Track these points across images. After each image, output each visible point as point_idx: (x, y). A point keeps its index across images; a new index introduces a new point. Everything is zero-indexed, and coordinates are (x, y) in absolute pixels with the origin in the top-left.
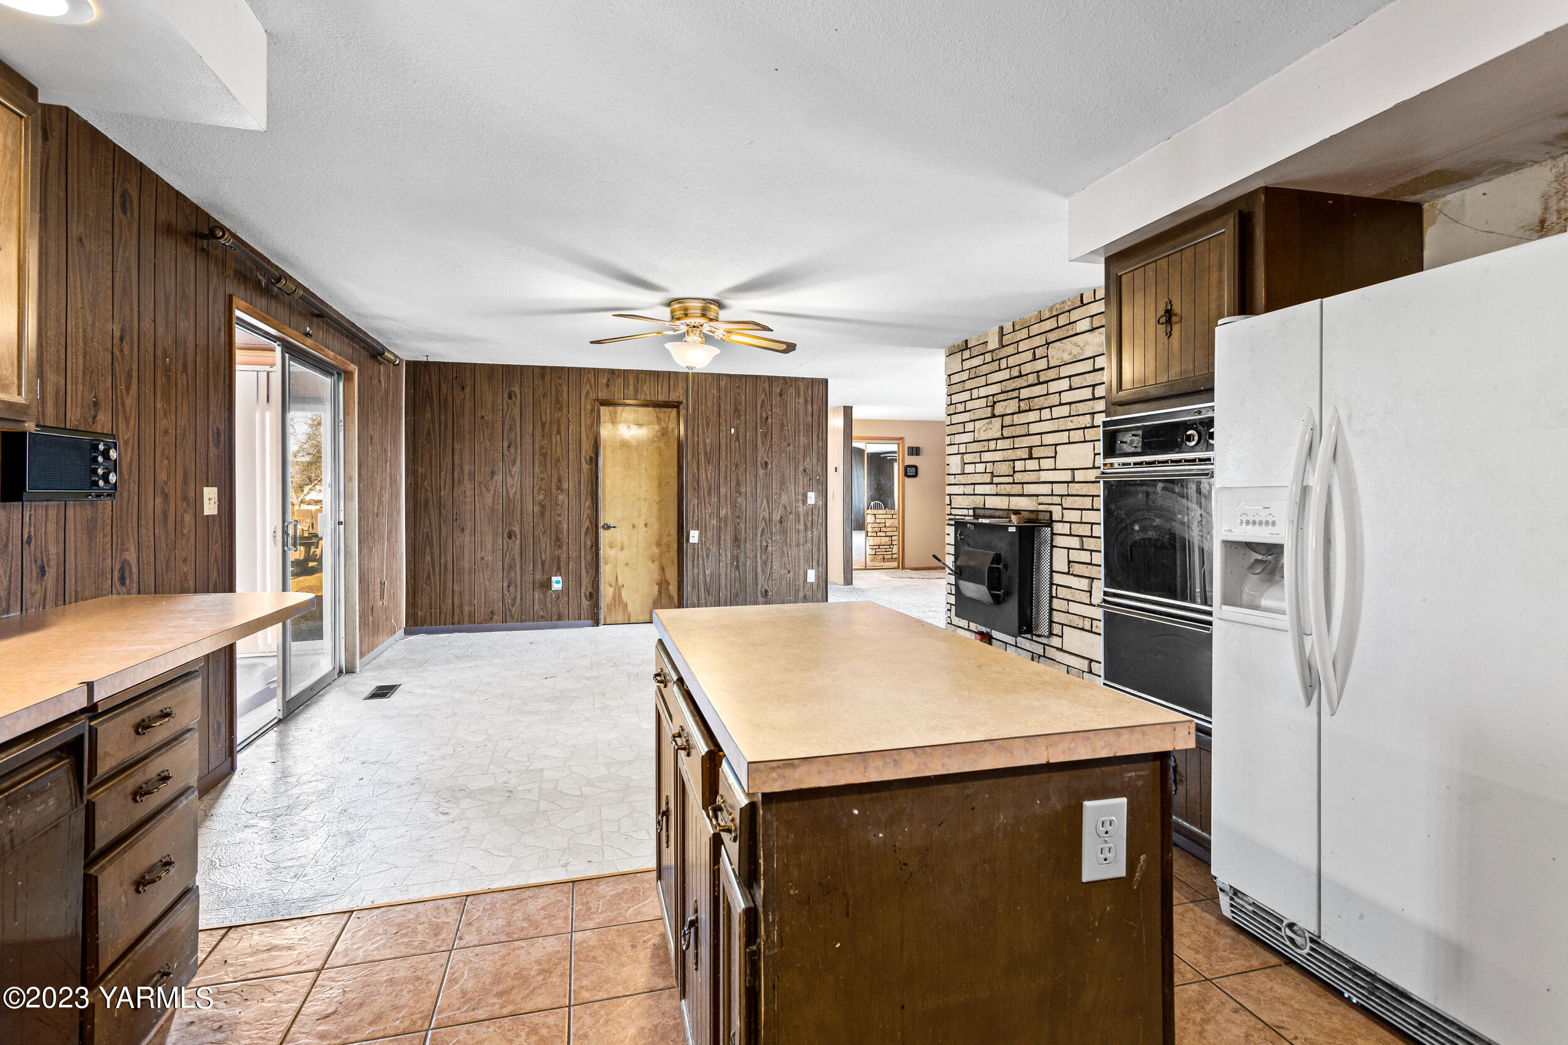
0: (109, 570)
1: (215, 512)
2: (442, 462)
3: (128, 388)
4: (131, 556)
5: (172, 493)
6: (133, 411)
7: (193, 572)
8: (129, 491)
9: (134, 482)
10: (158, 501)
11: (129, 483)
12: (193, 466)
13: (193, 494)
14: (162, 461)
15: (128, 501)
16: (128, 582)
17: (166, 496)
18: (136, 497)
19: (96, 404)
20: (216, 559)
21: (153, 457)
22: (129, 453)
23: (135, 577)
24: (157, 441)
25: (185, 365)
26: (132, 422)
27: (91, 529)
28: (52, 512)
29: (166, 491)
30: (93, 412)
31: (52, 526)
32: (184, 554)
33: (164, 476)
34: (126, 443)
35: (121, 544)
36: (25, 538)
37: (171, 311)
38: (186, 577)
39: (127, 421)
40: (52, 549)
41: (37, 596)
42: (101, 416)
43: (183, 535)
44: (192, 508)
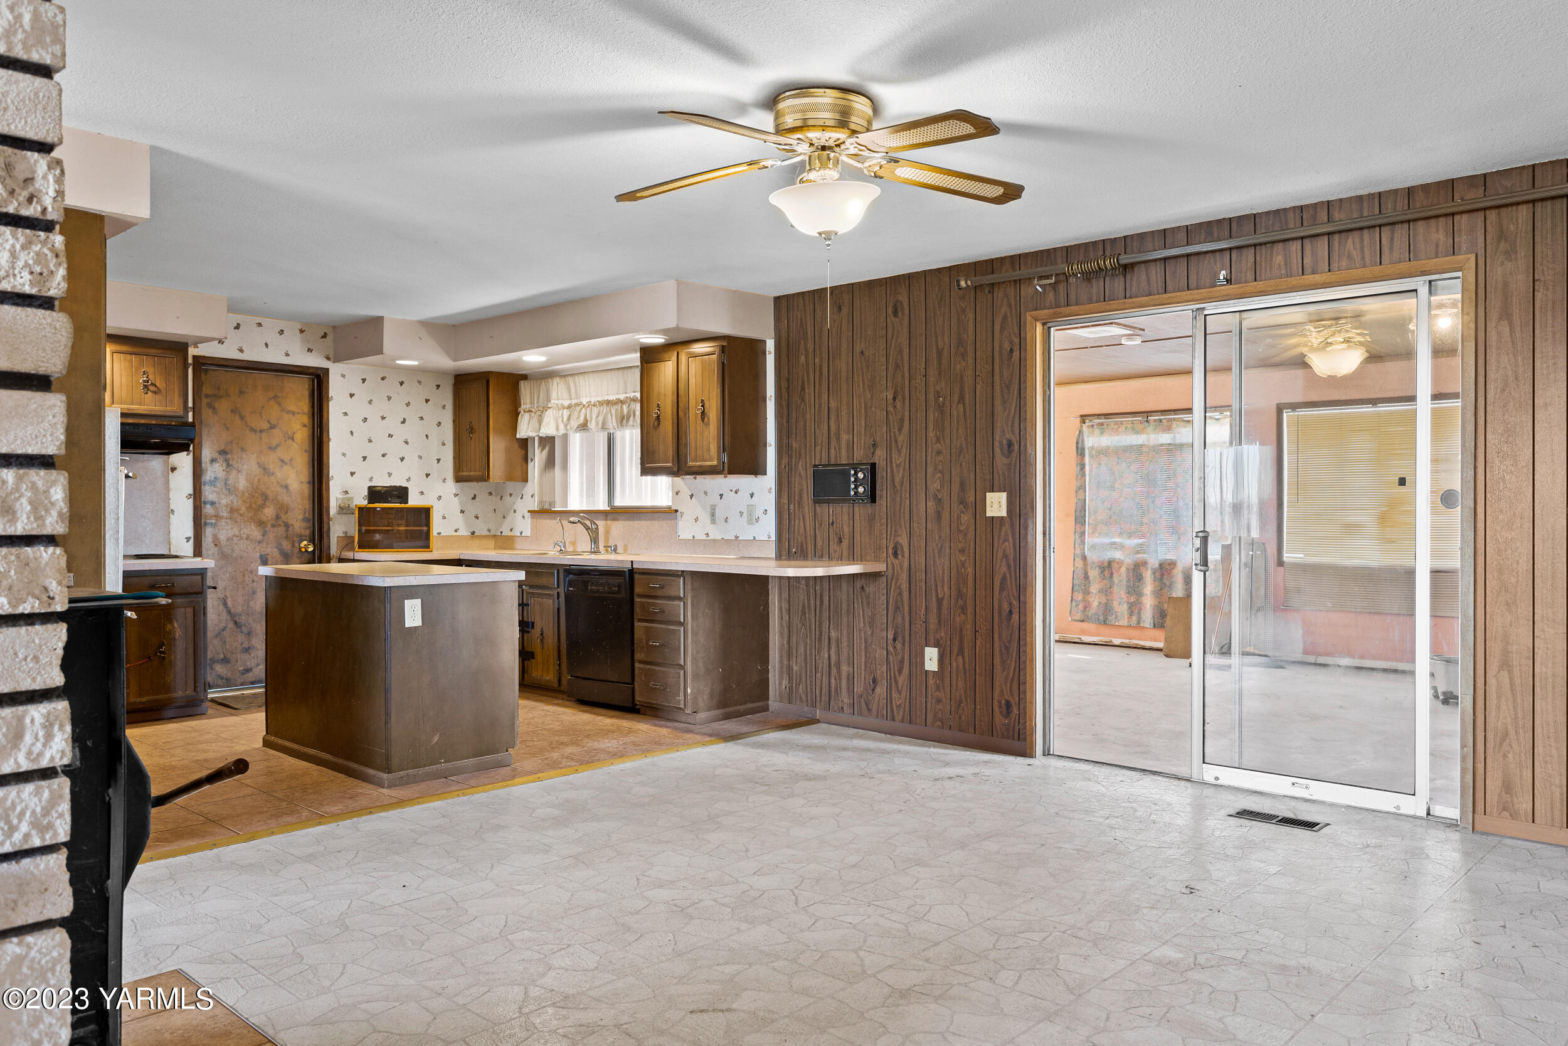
0: (884, 546)
1: (1004, 513)
3: (900, 430)
4: (903, 540)
5: (946, 499)
6: (905, 444)
8: (901, 498)
9: (906, 491)
10: (930, 504)
11: (901, 492)
12: (972, 476)
13: (972, 499)
14: (933, 476)
15: (900, 504)
16: (900, 557)
17: (939, 501)
18: (908, 501)
19: (874, 445)
21: (924, 473)
22: (901, 472)
23: (907, 555)
24: (928, 462)
25: (962, 398)
26: (904, 451)
27: (871, 520)
28: (845, 509)
29: (940, 497)
30: (872, 451)
31: (845, 518)
32: (960, 546)
33: (937, 485)
34: (898, 466)
35: (895, 531)
36: (831, 521)
37: (945, 361)
38: (963, 564)
39: (899, 451)
40: (846, 529)
41: (838, 553)
42: (878, 452)
43: (959, 531)
44: (970, 512)
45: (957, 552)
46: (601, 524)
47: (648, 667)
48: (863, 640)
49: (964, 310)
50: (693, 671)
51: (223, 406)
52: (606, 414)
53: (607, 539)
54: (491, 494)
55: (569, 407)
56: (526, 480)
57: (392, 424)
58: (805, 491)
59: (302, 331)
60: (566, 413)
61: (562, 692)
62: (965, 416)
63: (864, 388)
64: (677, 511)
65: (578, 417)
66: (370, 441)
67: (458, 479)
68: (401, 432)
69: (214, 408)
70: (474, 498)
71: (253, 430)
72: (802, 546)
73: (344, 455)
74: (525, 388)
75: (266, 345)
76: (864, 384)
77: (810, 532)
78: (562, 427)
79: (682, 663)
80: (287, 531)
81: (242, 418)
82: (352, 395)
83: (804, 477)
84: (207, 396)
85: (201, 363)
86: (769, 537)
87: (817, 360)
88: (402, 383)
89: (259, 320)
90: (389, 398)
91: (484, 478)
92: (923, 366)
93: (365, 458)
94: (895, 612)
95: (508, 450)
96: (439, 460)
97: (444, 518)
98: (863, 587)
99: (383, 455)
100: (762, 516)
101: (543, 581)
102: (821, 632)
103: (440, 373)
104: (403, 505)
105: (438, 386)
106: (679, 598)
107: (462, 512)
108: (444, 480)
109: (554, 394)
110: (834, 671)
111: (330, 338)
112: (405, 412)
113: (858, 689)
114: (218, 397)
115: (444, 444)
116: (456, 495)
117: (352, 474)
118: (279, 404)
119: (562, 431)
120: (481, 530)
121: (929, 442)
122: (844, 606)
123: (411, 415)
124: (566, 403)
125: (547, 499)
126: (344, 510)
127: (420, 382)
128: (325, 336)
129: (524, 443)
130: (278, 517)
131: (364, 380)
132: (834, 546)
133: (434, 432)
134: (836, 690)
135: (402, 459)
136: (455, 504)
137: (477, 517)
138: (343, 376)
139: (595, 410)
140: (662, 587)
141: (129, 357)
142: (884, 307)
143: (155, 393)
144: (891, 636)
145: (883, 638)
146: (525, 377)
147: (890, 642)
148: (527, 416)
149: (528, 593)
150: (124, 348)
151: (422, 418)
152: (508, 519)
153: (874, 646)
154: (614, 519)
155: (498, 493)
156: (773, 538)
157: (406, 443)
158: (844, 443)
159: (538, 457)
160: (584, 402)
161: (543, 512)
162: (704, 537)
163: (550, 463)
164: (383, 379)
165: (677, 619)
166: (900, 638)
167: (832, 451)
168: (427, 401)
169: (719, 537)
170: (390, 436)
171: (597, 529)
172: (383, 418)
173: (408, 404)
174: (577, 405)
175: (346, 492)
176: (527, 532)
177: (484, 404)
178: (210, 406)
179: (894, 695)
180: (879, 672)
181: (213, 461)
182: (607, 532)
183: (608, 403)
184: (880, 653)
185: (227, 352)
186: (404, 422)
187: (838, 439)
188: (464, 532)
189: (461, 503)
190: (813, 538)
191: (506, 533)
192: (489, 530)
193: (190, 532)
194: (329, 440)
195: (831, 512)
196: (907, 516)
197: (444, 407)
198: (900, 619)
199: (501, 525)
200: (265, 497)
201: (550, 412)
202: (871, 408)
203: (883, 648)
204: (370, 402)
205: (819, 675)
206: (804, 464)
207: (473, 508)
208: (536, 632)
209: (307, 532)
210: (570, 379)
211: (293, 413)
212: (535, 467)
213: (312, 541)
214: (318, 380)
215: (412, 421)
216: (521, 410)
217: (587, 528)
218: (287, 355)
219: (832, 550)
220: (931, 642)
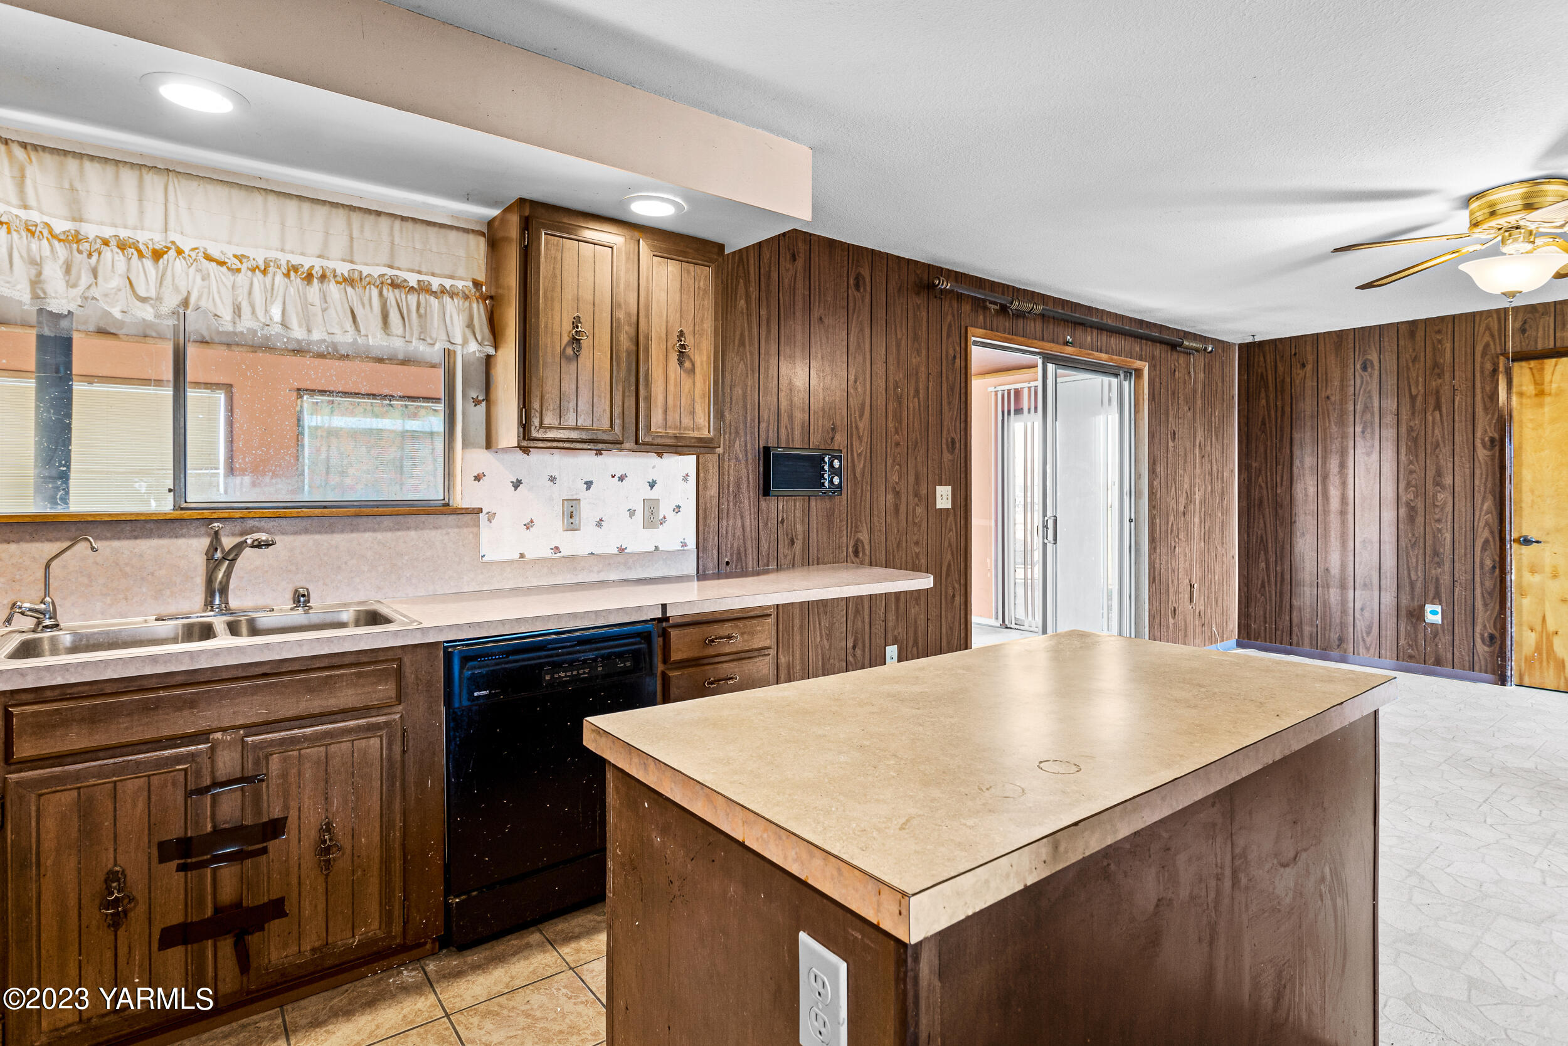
0: (844, 545)
1: (949, 506)
2: (1278, 454)
3: (861, 416)
4: (864, 537)
5: (904, 491)
6: (866, 432)
7: (925, 553)
8: (862, 490)
9: (867, 483)
10: (889, 497)
11: (862, 484)
12: (925, 469)
13: (925, 492)
14: (893, 467)
15: (862, 497)
16: (861, 555)
17: (897, 494)
18: (868, 494)
19: (833, 429)
20: (950, 545)
21: (884, 464)
22: (862, 462)
23: (867, 552)
24: (889, 453)
25: (917, 391)
26: (865, 439)
27: (830, 516)
28: (799, 504)
29: (898, 489)
30: (831, 435)
31: (799, 514)
32: (915, 538)
33: (895, 478)
34: (859, 455)
35: (856, 527)
36: (780, 519)
37: (903, 352)
38: (917, 555)
39: (860, 439)
40: (799, 527)
41: (788, 558)
42: (838, 437)
43: (914, 523)
44: (924, 503)
45: (912, 545)
48: (820, 657)
49: (918, 306)
58: (744, 479)
62: (919, 410)
72: (739, 553)
77: (752, 534)
83: (743, 462)
86: (684, 544)
92: (884, 352)
94: (855, 617)
100: (670, 515)
121: (889, 433)
122: (797, 622)
132: (784, 550)
144: (850, 644)
145: (842, 649)
147: (850, 650)
153: (832, 661)
156: (692, 544)
158: (797, 423)
166: (860, 644)
167: (782, 431)
187: (792, 418)
190: (755, 542)
195: (781, 507)
196: (868, 510)
198: (860, 623)
203: (842, 660)
206: (743, 443)
219: (781, 556)
220: (890, 641)
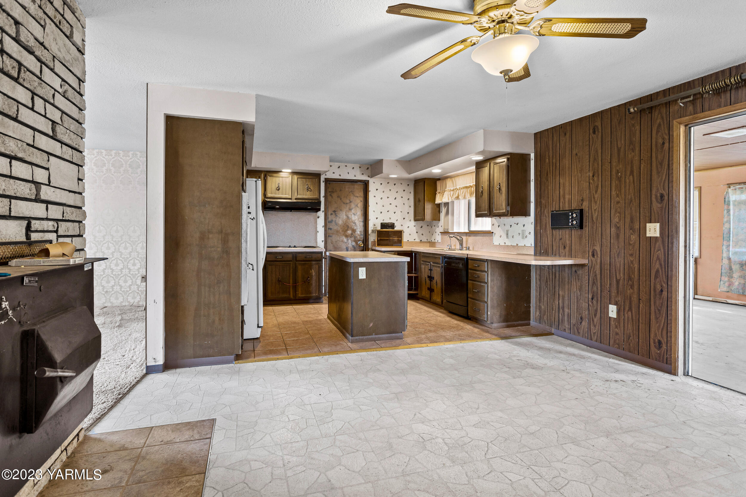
0: (587, 251)
1: (658, 234)
3: (596, 192)
4: (598, 248)
5: (622, 227)
6: (599, 199)
7: (638, 261)
9: (599, 223)
10: (613, 229)
11: (597, 223)
12: (638, 214)
13: (638, 227)
14: (615, 215)
15: (596, 230)
16: (596, 257)
17: (618, 228)
18: (600, 228)
19: (582, 200)
21: (609, 213)
22: (597, 213)
23: (599, 256)
24: (612, 207)
25: (632, 172)
26: (598, 202)
27: (581, 237)
28: (567, 232)
29: (618, 226)
30: (581, 203)
31: (567, 236)
32: (630, 252)
33: (617, 220)
34: (595, 210)
35: (593, 244)
36: (560, 238)
37: (622, 154)
38: (632, 262)
39: (596, 202)
40: (568, 242)
41: (563, 253)
42: (584, 203)
43: (630, 244)
44: (637, 234)
45: (628, 256)
46: (464, 238)
47: (473, 300)
48: (576, 298)
49: (633, 125)
50: (491, 305)
51: (335, 195)
52: (466, 192)
53: (467, 244)
54: (428, 225)
55: (453, 190)
56: (439, 220)
57: (391, 199)
58: (548, 223)
59: (360, 167)
60: (452, 192)
61: (442, 306)
62: (634, 182)
63: (577, 172)
64: (493, 233)
65: (456, 194)
66: (383, 206)
67: (415, 220)
68: (394, 203)
69: (332, 196)
70: (421, 227)
71: (345, 204)
72: (546, 250)
73: (374, 211)
74: (438, 183)
75: (348, 173)
76: (577, 170)
77: (550, 243)
78: (450, 198)
79: (486, 300)
80: (355, 239)
81: (341, 199)
82: (377, 190)
83: (547, 217)
84: (330, 192)
85: (327, 181)
86: (531, 245)
87: (554, 161)
88: (395, 184)
89: (346, 164)
90: (390, 190)
91: (423, 219)
92: (609, 157)
93: (381, 212)
94: (593, 285)
95: (432, 208)
96: (408, 213)
97: (410, 235)
98: (576, 271)
99: (388, 211)
100: (528, 235)
101: (437, 261)
102: (555, 292)
103: (409, 180)
104: (393, 230)
105: (408, 185)
106: (485, 271)
107: (417, 232)
108: (410, 221)
109: (448, 186)
110: (561, 311)
111: (370, 169)
112: (396, 195)
113: (573, 321)
114: (333, 192)
115: (410, 207)
116: (415, 226)
117: (377, 218)
118: (353, 194)
119: (450, 200)
120: (424, 240)
121: (612, 197)
122: (566, 279)
123: (398, 196)
124: (452, 189)
125: (446, 228)
126: (373, 231)
127: (401, 184)
128: (368, 169)
129: (439, 205)
130: (352, 234)
131: (381, 184)
132: (561, 250)
133: (406, 202)
134: (562, 320)
135: (395, 213)
136: (414, 230)
137: (423, 235)
138: (374, 183)
139: (462, 191)
140: (478, 266)
141: (302, 179)
142: (588, 130)
143: (310, 191)
144: (590, 297)
145: (586, 297)
146: (439, 179)
147: (590, 300)
148: (439, 194)
149: (432, 265)
150: (301, 177)
151: (402, 197)
152: (434, 235)
153: (581, 301)
154: (470, 236)
155: (430, 225)
156: (533, 245)
157: (396, 206)
158: (567, 200)
159: (444, 210)
160: (458, 188)
161: (445, 233)
162: (504, 244)
163: (447, 213)
164: (388, 183)
165: (484, 281)
166: (595, 298)
167: (561, 204)
168: (404, 191)
169: (510, 245)
170: (390, 204)
171: (462, 240)
172: (388, 198)
173: (397, 192)
174: (455, 189)
175: (375, 225)
176: (440, 241)
177: (423, 191)
178: (330, 195)
179: (592, 327)
180: (584, 314)
181: (331, 214)
182: (467, 241)
183: (466, 187)
184: (585, 305)
185: (336, 176)
186: (395, 199)
187: (564, 198)
188: (418, 240)
189: (416, 229)
190: (551, 246)
191: (433, 241)
192: (427, 240)
193: (323, 239)
194: (369, 206)
195: (560, 234)
196: (600, 235)
197: (410, 193)
198: (595, 288)
199: (431, 238)
200: (348, 227)
201: (446, 193)
202: (581, 181)
203: (586, 303)
204: (383, 192)
205: (554, 312)
206: (547, 211)
207: (421, 231)
208: (434, 281)
209: (362, 239)
210: (453, 179)
211: (357, 197)
212: (442, 215)
213: (363, 242)
214: (365, 185)
215: (399, 197)
216: (437, 192)
217: (458, 240)
218: (355, 176)
219: (560, 252)
220: (613, 302)
